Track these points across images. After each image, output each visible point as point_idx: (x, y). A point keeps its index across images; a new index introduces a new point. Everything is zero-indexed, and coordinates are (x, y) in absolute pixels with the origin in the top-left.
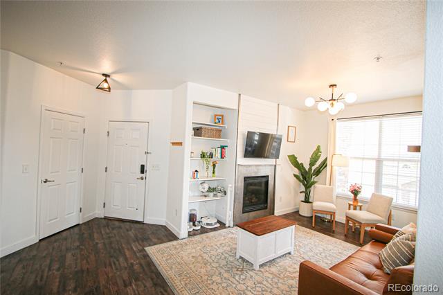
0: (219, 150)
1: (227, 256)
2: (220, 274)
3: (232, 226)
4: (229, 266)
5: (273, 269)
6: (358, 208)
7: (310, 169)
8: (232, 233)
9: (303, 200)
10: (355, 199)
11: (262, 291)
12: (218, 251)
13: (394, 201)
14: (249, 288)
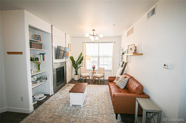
0: (42, 56)
1: (66, 108)
2: (71, 117)
3: (53, 94)
4: (71, 112)
5: (87, 103)
6: (95, 73)
7: (77, 61)
8: (57, 97)
9: (75, 74)
10: (94, 70)
11: (92, 113)
12: (60, 108)
13: (105, 69)
14: (88, 115)
